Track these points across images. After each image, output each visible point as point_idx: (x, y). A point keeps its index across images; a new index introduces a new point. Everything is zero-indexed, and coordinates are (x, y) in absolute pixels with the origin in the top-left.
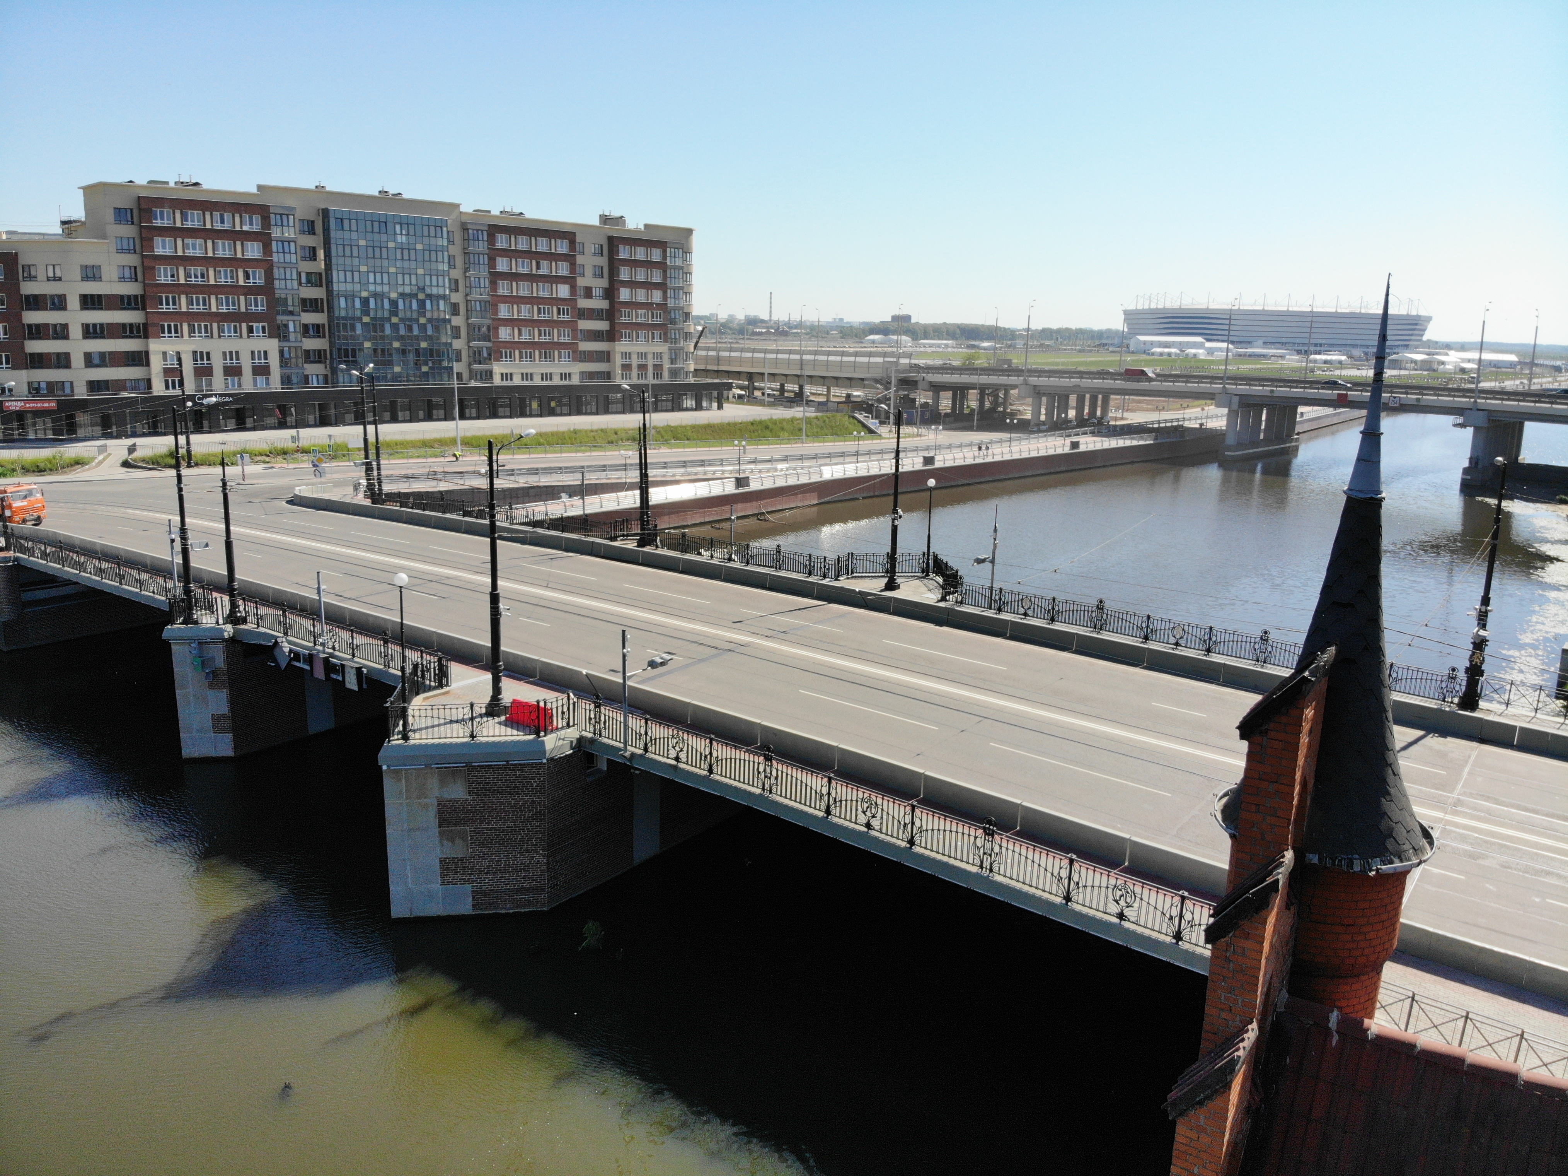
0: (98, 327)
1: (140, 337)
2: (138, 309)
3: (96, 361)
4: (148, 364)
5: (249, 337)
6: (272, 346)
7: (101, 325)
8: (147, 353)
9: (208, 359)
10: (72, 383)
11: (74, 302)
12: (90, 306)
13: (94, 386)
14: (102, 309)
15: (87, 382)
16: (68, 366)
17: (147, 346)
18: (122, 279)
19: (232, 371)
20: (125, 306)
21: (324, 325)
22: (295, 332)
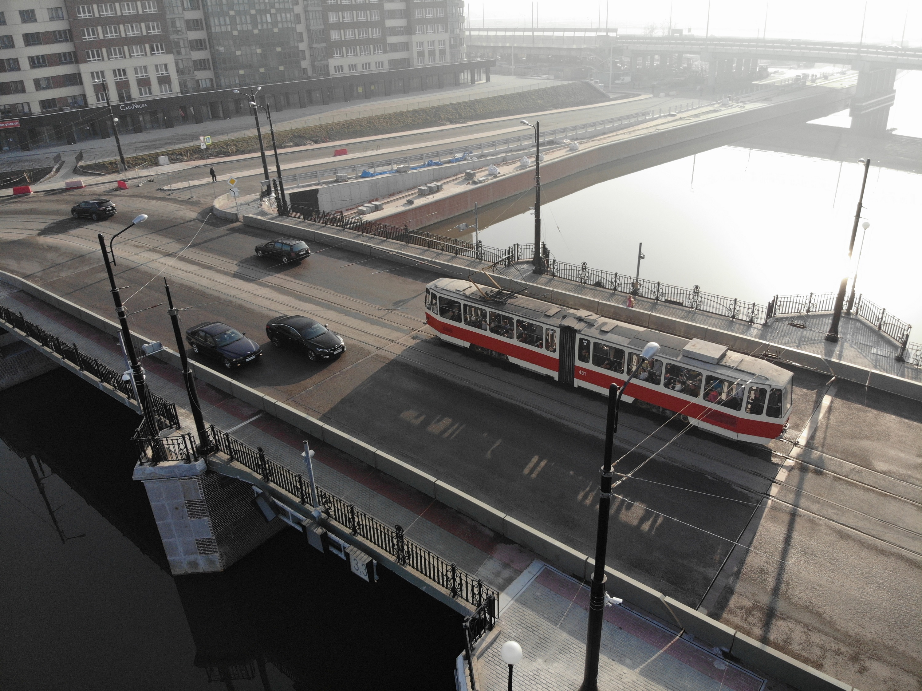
0: (41, 58)
1: (72, 63)
2: (67, 41)
3: (43, 84)
4: (81, 83)
5: (152, 54)
6: (169, 59)
7: (43, 56)
8: (79, 74)
9: (125, 74)
10: (28, 104)
11: (19, 41)
12: (32, 43)
13: (45, 104)
14: (41, 44)
15: (39, 101)
16: (23, 91)
17: (79, 69)
18: (52, 19)
19: (144, 83)
20: (58, 39)
21: (204, 40)
22: (185, 47)
